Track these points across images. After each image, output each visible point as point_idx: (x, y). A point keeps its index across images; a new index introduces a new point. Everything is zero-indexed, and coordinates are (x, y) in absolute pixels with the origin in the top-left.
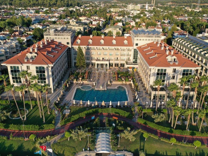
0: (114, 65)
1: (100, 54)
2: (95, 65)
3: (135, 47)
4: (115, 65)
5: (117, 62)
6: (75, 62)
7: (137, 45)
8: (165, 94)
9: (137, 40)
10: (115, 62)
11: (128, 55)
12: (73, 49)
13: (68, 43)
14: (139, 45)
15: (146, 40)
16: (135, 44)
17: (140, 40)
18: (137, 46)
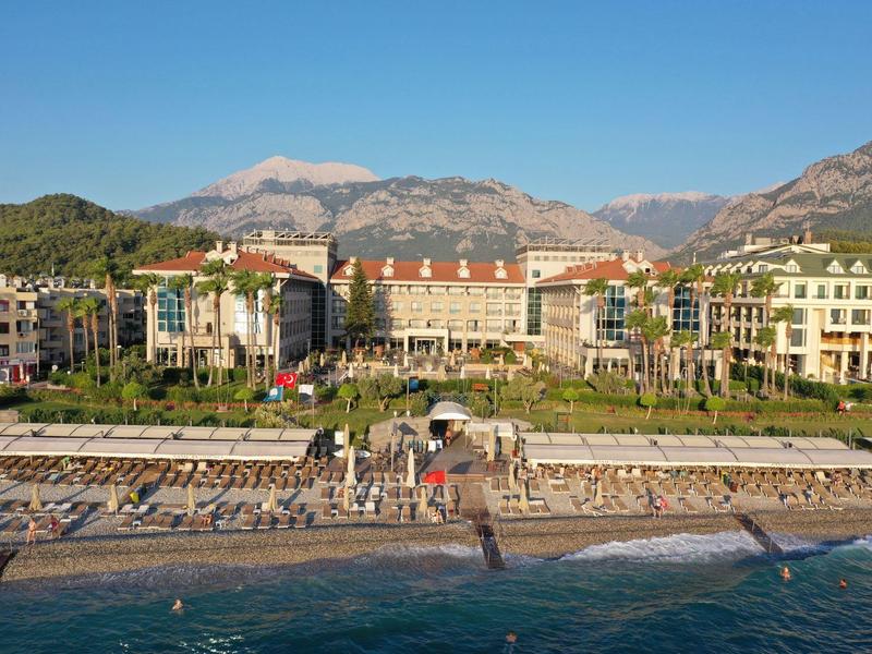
0: (464, 346)
1: (419, 310)
2: (401, 344)
3: (532, 282)
4: (470, 346)
5: (474, 336)
6: (334, 337)
7: (537, 274)
8: (628, 357)
9: (537, 259)
10: (469, 337)
11: (510, 313)
12: (330, 293)
13: (318, 269)
14: (542, 277)
15: (565, 258)
16: (530, 274)
17: (546, 258)
18: (537, 279)
